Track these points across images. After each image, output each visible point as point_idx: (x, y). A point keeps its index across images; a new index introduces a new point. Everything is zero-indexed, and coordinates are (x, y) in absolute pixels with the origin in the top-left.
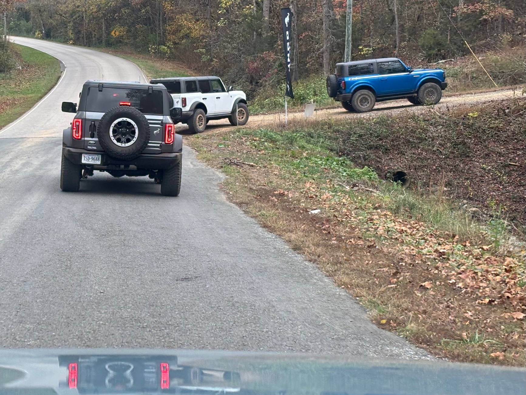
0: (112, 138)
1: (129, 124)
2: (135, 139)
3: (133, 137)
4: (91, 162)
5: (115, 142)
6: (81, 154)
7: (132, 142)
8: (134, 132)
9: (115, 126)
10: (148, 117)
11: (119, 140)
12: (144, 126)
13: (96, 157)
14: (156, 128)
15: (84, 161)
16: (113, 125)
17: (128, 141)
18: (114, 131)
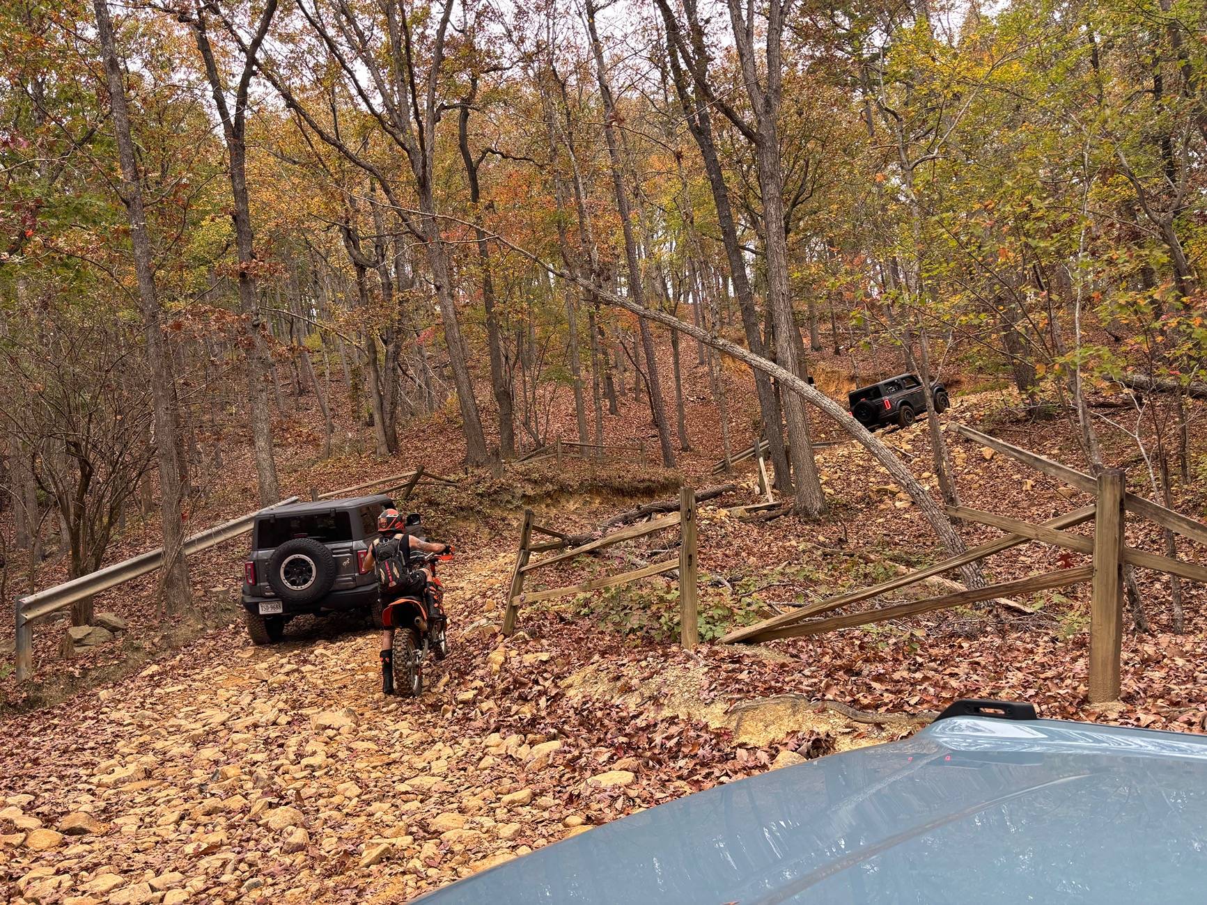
0: (285, 582)
2: (313, 579)
3: (311, 576)
4: (271, 611)
5: (288, 585)
6: (257, 604)
7: (310, 583)
8: (310, 571)
9: (287, 566)
11: (293, 583)
15: (261, 612)
16: (283, 566)
17: (305, 581)
18: (286, 573)
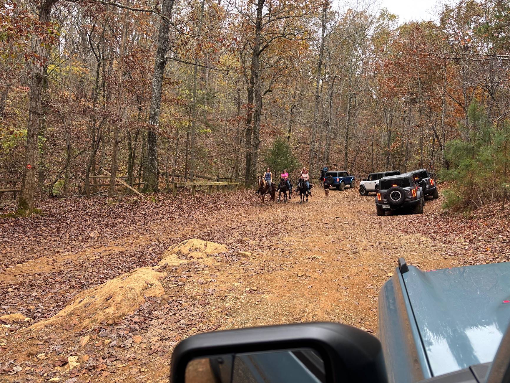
1: (397, 192)
10: (404, 188)
12: (403, 192)
13: (387, 205)
14: (408, 192)
